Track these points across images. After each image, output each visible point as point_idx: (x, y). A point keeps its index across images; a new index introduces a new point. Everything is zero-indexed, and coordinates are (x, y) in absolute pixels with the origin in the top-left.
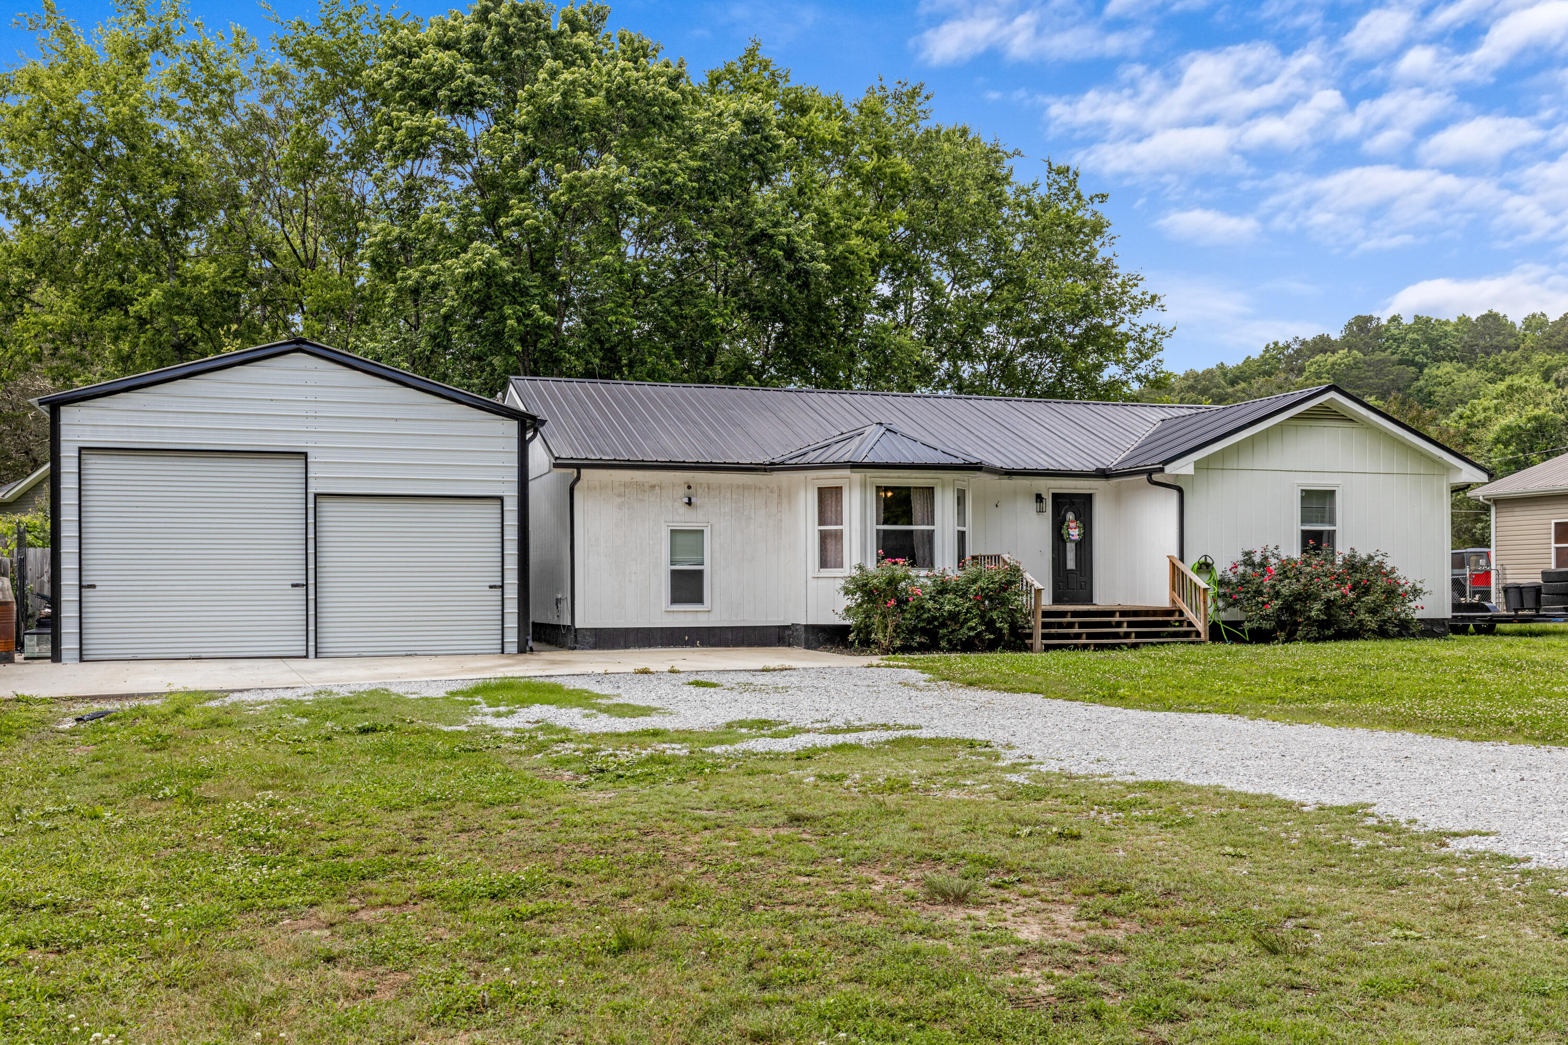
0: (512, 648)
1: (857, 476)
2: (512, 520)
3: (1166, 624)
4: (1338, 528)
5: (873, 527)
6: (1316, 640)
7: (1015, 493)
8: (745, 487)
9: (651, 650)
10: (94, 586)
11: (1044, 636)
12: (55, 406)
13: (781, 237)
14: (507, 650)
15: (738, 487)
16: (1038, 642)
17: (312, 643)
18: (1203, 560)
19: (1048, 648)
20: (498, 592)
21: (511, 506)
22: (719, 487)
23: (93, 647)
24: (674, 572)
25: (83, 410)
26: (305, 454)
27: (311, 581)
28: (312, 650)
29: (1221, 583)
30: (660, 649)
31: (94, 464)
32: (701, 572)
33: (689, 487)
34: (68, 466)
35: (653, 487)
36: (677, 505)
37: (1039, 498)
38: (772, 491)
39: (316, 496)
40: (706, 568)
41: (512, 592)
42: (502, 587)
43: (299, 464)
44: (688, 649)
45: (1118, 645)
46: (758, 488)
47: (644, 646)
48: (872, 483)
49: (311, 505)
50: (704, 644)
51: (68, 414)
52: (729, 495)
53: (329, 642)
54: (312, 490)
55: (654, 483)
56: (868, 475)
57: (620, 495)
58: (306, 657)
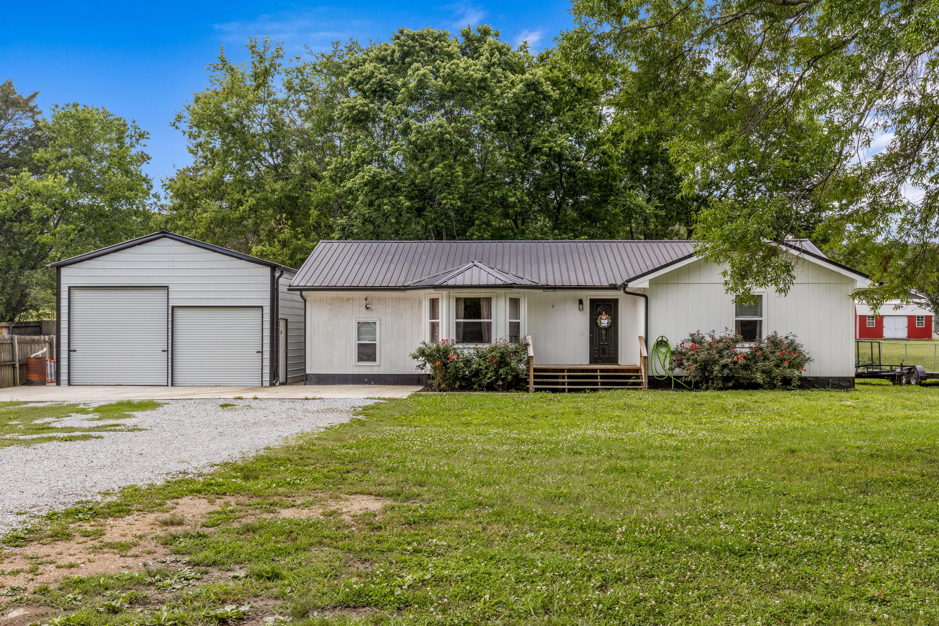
0: (267, 383)
1: (445, 292)
2: (267, 318)
3: (629, 377)
4: (764, 319)
5: (454, 320)
6: (720, 389)
7: (565, 300)
8: (400, 299)
9: (347, 386)
10: (75, 351)
11: (535, 383)
12: (59, 268)
13: (545, 149)
14: (264, 385)
15: (396, 298)
16: (532, 386)
17: (170, 379)
18: (660, 339)
19: (537, 390)
20: (260, 355)
21: (267, 311)
22: (385, 299)
23: (74, 380)
24: (360, 345)
25: (71, 269)
26: (168, 287)
27: (170, 349)
28: (170, 382)
29: (673, 353)
30: (351, 386)
31: (76, 294)
32: (375, 344)
33: (366, 299)
34: (64, 295)
35: (348, 299)
36: (361, 309)
37: (581, 302)
38: (415, 301)
39: (173, 307)
40: (377, 342)
41: (267, 355)
42: (262, 352)
43: (165, 292)
44: (367, 386)
45: (584, 389)
46: (406, 299)
47: (343, 384)
48: (453, 297)
49: (170, 312)
50: (375, 383)
51: (64, 272)
52: (390, 303)
53: (180, 377)
54: (170, 305)
55: (349, 297)
56: (451, 292)
57: (330, 304)
58: (167, 386)
